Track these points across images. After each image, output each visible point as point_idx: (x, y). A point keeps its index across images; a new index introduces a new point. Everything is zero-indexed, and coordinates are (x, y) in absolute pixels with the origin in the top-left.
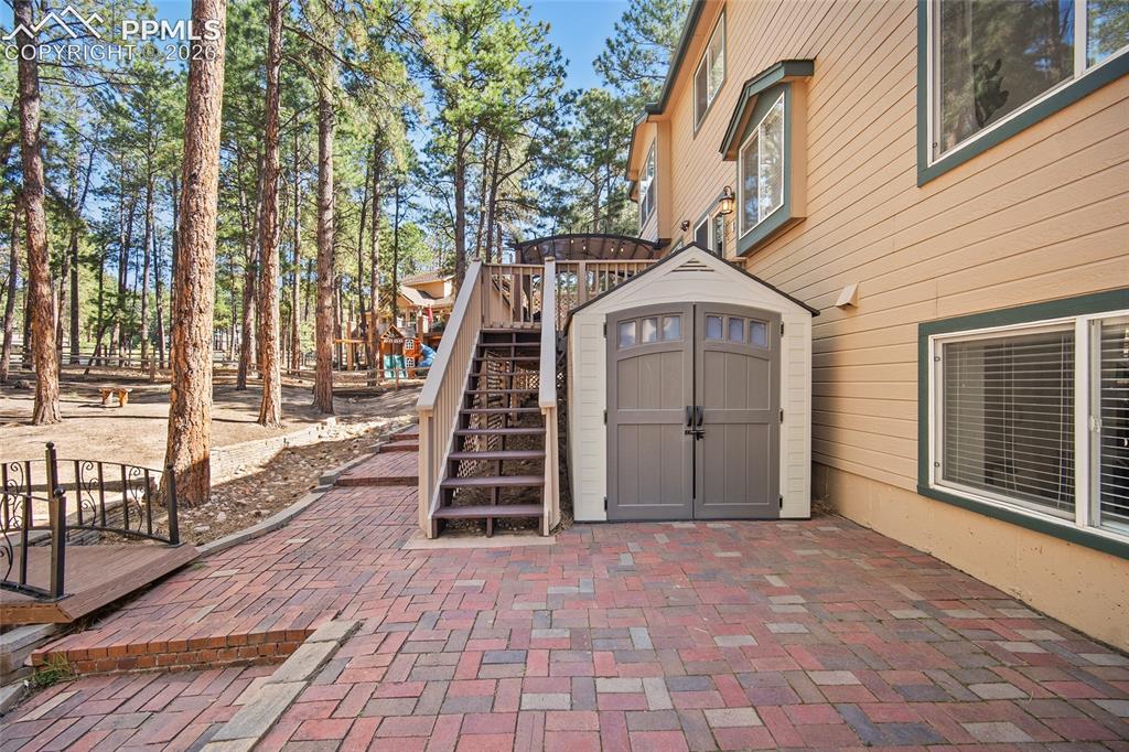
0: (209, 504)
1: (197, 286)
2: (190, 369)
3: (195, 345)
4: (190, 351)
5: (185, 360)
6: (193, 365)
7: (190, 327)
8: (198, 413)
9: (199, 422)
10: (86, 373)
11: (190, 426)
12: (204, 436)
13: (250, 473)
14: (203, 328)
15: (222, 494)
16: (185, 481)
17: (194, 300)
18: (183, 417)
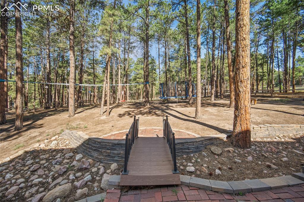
0: (249, 150)
1: (241, 57)
2: (239, 91)
3: (241, 81)
4: (239, 84)
5: (238, 88)
6: (241, 90)
7: (239, 74)
8: (243, 109)
9: (244, 113)
10: (255, 95)
11: (240, 115)
12: (246, 120)
13: (283, 140)
14: (244, 74)
15: (259, 147)
16: (238, 136)
17: (240, 63)
18: (238, 111)
